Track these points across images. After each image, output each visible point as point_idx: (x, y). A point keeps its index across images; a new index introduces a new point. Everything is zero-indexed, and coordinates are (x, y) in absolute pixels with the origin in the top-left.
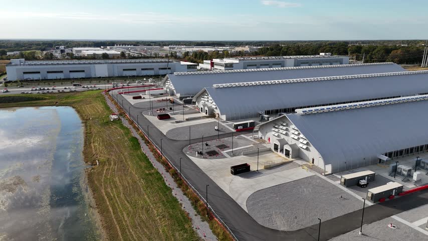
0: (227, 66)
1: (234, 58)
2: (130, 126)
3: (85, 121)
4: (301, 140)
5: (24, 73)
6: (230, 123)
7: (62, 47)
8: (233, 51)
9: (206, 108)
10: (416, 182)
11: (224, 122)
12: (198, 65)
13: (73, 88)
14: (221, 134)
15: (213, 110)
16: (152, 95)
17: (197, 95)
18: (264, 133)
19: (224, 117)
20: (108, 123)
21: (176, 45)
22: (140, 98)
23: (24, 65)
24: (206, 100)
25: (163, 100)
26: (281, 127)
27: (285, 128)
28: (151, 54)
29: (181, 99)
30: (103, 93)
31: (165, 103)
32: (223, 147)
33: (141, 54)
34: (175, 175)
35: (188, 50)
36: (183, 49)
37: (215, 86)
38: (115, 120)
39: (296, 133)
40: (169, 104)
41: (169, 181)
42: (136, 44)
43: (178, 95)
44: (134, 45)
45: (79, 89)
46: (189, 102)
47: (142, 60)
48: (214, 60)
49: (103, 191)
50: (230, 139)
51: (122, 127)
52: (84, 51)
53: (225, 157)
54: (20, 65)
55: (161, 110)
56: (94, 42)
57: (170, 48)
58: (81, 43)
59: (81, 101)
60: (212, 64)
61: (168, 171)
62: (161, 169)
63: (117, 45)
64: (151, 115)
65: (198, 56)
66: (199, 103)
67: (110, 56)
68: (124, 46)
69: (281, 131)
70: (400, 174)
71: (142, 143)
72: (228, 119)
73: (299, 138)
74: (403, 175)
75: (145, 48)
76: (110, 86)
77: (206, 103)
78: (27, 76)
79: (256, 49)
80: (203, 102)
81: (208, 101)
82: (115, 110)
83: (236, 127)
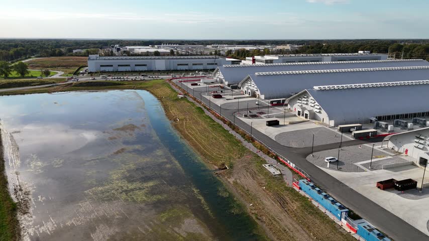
0: (267, 61)
1: (274, 55)
2: (193, 101)
3: (160, 99)
4: (316, 107)
5: (101, 66)
6: (267, 101)
7: (117, 46)
8: (274, 49)
9: (249, 91)
10: (389, 131)
11: (262, 100)
12: (241, 62)
13: (142, 78)
14: (260, 106)
15: (255, 92)
16: (205, 83)
17: (242, 81)
18: (292, 106)
19: (263, 97)
20: (177, 100)
21: (219, 44)
22: (196, 84)
23: (99, 60)
24: (250, 84)
25: (215, 86)
26: (303, 99)
27: (306, 99)
28: (197, 52)
29: (229, 85)
30: (167, 81)
31: (217, 88)
32: (262, 113)
33: (188, 52)
34: (230, 125)
35: (230, 48)
36: (226, 48)
37: (257, 74)
38: (182, 98)
39: (313, 102)
40: (220, 89)
41: (226, 127)
42: (182, 43)
43: (227, 83)
44: (180, 44)
45: (146, 78)
46: (236, 88)
47: (189, 57)
48: (255, 57)
49: (186, 132)
50: (267, 109)
51: (188, 102)
52: (137, 50)
53: (262, 118)
54: (96, 59)
55: (214, 92)
56: (143, 41)
57: (213, 47)
58: (131, 42)
59: (152, 86)
60: (254, 61)
61: (225, 123)
62: (221, 123)
63: (164, 44)
64: (207, 95)
65: (240, 54)
66: (243, 88)
67: (161, 54)
68: (170, 45)
69: (303, 102)
70: (381, 127)
71: (205, 110)
72: (266, 98)
73: (315, 106)
74: (383, 128)
75: (190, 46)
76: (170, 77)
77: (250, 87)
78: (103, 69)
79: (297, 47)
80: (247, 86)
81: (251, 86)
82: (180, 92)
83: (272, 102)
